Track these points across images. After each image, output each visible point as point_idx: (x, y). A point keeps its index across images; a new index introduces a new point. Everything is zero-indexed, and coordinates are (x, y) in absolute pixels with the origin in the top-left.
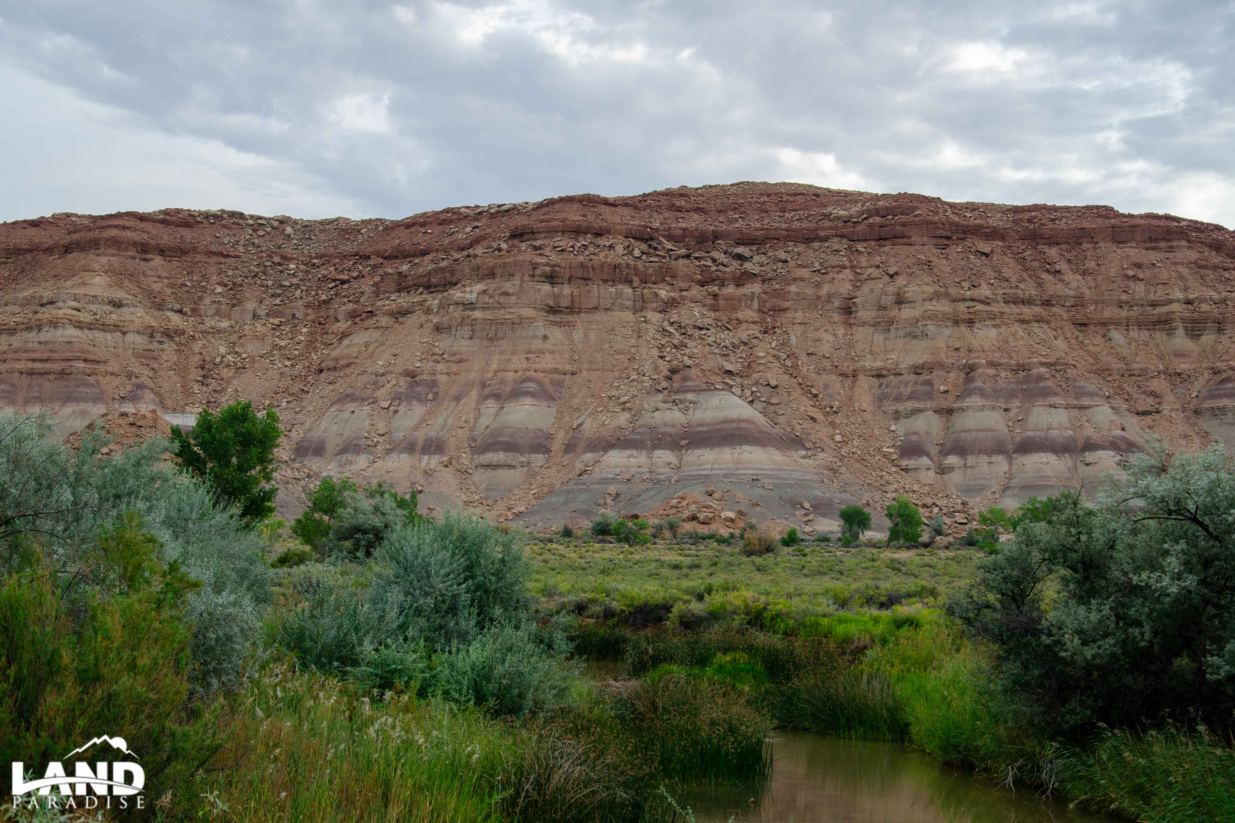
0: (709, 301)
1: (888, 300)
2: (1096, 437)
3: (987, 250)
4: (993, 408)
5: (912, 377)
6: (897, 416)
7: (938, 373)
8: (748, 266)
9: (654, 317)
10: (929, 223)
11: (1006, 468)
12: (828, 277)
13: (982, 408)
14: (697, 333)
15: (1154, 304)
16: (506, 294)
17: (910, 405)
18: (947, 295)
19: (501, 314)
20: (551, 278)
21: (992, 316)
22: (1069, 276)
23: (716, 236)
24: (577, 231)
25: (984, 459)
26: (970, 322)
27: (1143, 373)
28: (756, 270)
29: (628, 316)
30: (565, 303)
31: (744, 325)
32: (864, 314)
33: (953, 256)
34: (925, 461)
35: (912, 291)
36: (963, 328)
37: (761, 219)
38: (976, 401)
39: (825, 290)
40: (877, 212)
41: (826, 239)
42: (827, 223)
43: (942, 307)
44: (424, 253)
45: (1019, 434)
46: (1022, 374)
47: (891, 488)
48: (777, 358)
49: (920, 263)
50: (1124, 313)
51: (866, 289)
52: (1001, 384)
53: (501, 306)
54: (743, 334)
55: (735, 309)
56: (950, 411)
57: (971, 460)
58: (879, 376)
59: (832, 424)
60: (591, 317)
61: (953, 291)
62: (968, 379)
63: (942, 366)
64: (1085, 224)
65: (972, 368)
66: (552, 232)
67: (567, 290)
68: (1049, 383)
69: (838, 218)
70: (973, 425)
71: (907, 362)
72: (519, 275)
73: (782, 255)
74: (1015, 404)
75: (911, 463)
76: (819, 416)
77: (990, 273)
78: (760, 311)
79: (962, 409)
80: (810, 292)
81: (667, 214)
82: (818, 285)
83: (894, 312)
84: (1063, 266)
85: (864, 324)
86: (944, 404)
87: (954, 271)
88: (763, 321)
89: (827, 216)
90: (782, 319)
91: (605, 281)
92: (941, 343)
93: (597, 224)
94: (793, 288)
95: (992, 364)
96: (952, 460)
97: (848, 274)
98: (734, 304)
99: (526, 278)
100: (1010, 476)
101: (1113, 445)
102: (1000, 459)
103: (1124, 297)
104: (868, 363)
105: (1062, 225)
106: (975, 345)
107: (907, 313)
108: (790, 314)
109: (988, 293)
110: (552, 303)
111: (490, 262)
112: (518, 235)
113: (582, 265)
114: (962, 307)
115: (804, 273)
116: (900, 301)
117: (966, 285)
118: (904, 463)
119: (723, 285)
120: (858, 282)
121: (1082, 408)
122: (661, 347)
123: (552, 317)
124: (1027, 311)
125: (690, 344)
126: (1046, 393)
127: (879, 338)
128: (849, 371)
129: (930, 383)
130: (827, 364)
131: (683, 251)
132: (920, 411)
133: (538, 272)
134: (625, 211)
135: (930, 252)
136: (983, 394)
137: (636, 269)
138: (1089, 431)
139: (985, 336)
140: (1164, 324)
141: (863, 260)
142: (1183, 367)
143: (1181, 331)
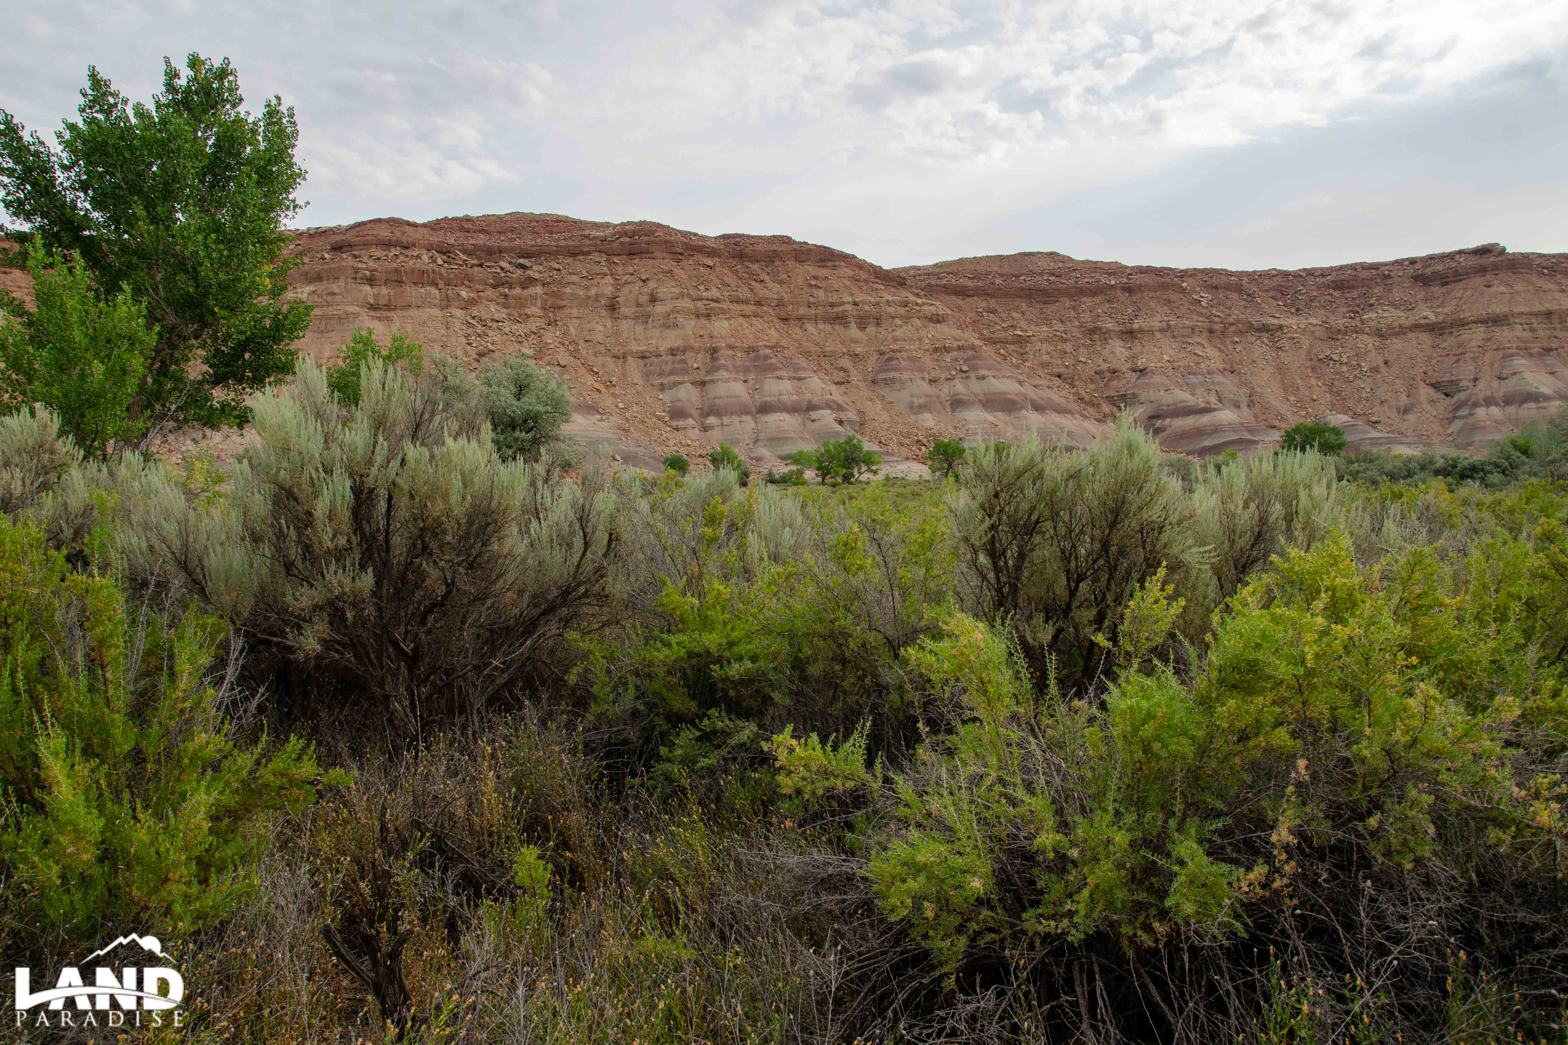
0: (501, 300)
1: (644, 299)
2: (815, 400)
3: (710, 263)
4: (735, 380)
5: (670, 358)
6: (662, 388)
7: (689, 355)
8: (529, 272)
9: (459, 313)
10: (665, 243)
11: (753, 425)
12: (595, 282)
13: (728, 381)
14: (495, 325)
15: (832, 305)
16: (334, 294)
17: (671, 379)
18: (689, 295)
19: (330, 311)
20: (371, 281)
21: (723, 312)
22: (770, 284)
23: (501, 251)
24: (387, 245)
25: (735, 419)
26: (708, 316)
27: (832, 355)
28: (537, 276)
29: (436, 312)
30: (383, 301)
31: (532, 320)
32: (625, 310)
33: (687, 267)
34: (690, 421)
35: (663, 292)
36: (703, 321)
37: (534, 239)
38: (723, 374)
39: (593, 291)
40: (626, 234)
41: (589, 253)
42: (587, 242)
43: (685, 304)
45: (759, 399)
46: (752, 354)
47: (671, 443)
48: (562, 344)
49: (664, 272)
50: (813, 311)
51: (625, 290)
52: (738, 362)
53: (329, 304)
54: (532, 325)
55: (523, 306)
56: (703, 383)
57: (726, 420)
58: (643, 357)
59: (613, 395)
60: (405, 313)
61: (692, 292)
62: (714, 359)
63: (692, 348)
64: (775, 247)
65: (715, 350)
66: (367, 245)
67: (384, 291)
68: (774, 361)
69: (596, 238)
70: (723, 394)
71: (664, 347)
72: (342, 278)
73: (557, 266)
74: (752, 376)
75: (681, 423)
76: (603, 389)
77: (716, 280)
78: (543, 308)
79: (712, 381)
80: (581, 293)
81: (459, 234)
82: (587, 288)
83: (650, 308)
84: (766, 278)
85: (626, 318)
86: (698, 378)
87: (690, 278)
88: (546, 316)
89: (587, 237)
90: (560, 314)
91: (416, 284)
92: (689, 331)
93: (404, 239)
94: (568, 290)
95: (731, 347)
96: (712, 420)
97: (608, 279)
98: (521, 303)
99: (350, 280)
100: (757, 432)
101: (828, 406)
102: (748, 418)
103: (812, 300)
104: (634, 347)
105: (759, 247)
106: (715, 333)
107: (659, 309)
108: (567, 311)
109: (718, 295)
110: (372, 301)
111: (318, 268)
112: (337, 248)
113: (396, 271)
114: (700, 304)
115: (575, 278)
116: (653, 299)
117: (702, 288)
118: (675, 423)
119: (511, 288)
120: (618, 286)
121: (800, 379)
122: (467, 336)
123: (372, 313)
124: (746, 309)
125: (490, 333)
126: (772, 368)
127: (639, 329)
128: (619, 354)
129: (684, 362)
130: (603, 349)
131: (475, 262)
132: (681, 383)
133: (359, 275)
134: (425, 231)
135: (668, 264)
136: (727, 370)
137: (440, 274)
138: (808, 396)
139: (721, 326)
140: (841, 319)
141: (620, 269)
142: (859, 350)
143: (853, 325)
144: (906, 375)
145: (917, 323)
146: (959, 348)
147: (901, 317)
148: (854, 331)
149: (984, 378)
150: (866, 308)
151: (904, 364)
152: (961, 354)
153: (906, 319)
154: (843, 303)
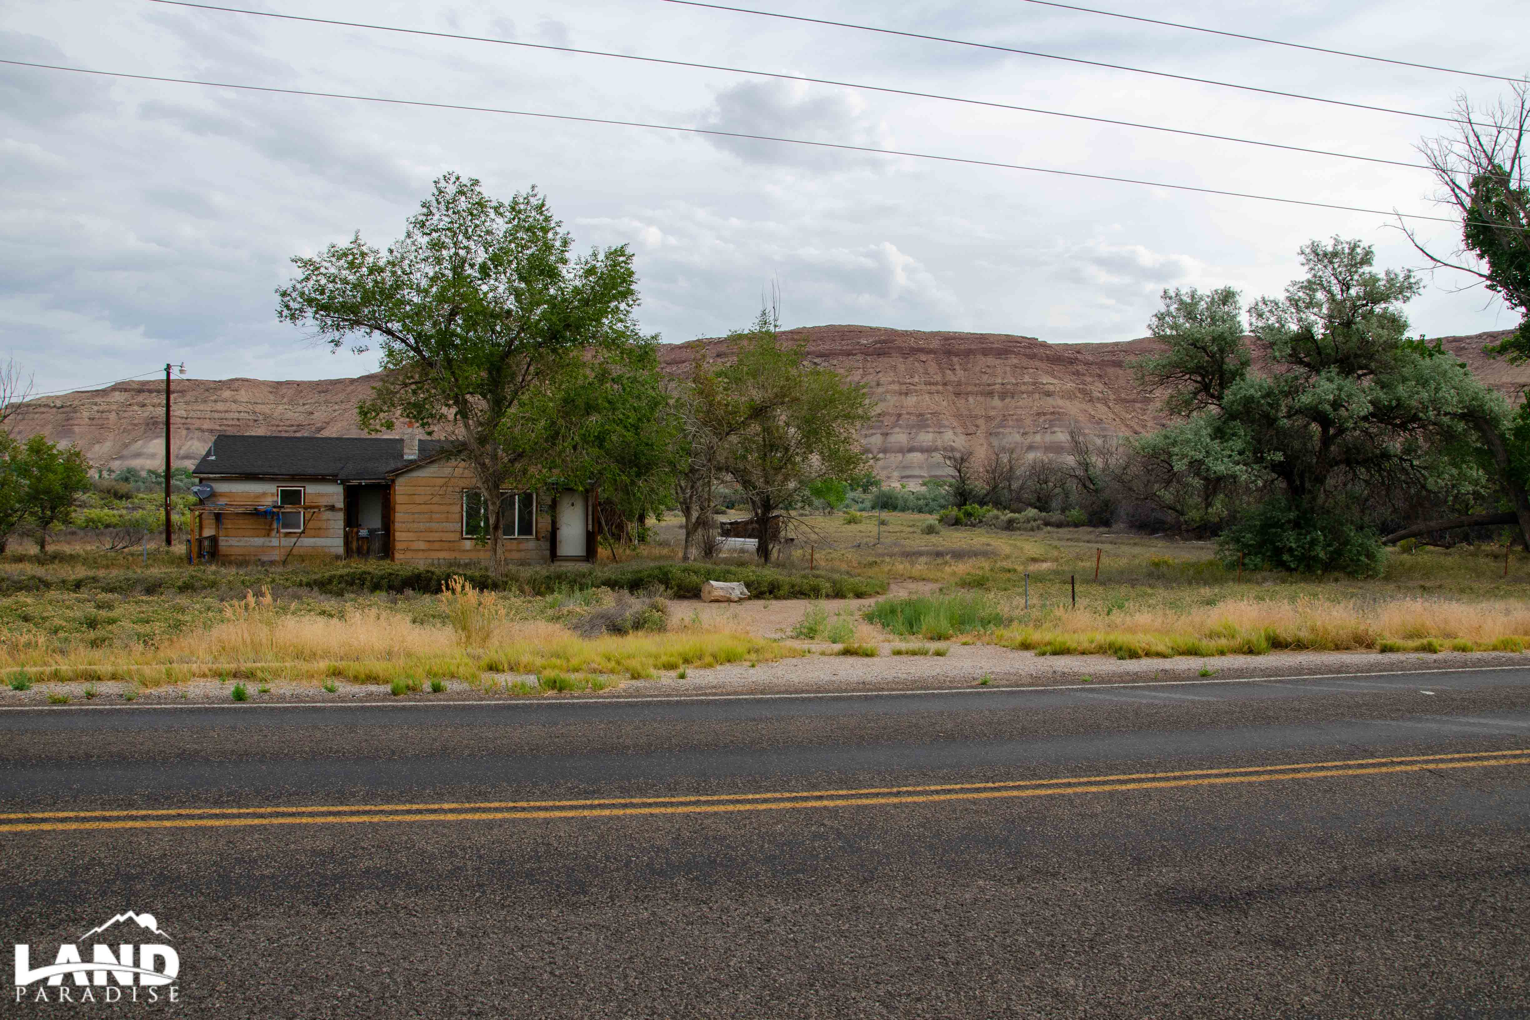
1: (874, 384)
2: (940, 445)
4: (904, 433)
10: (899, 347)
13: (900, 433)
15: (989, 385)
17: (871, 431)
21: (916, 391)
22: (959, 371)
25: (893, 455)
26: (907, 394)
27: (976, 417)
33: (907, 363)
35: (883, 380)
36: (903, 397)
37: (831, 344)
38: (897, 430)
41: (855, 354)
42: (857, 347)
43: (896, 387)
44: (684, 362)
45: (911, 444)
46: (920, 418)
49: (892, 366)
50: (976, 389)
52: (911, 422)
56: (887, 434)
57: (888, 455)
61: (902, 380)
62: (898, 420)
63: (889, 414)
64: (973, 346)
65: (900, 415)
68: (930, 422)
69: (863, 345)
70: (893, 440)
74: (913, 431)
77: (921, 370)
86: (885, 431)
92: (892, 403)
95: (908, 413)
96: (881, 455)
101: (945, 449)
102: (899, 455)
103: (979, 382)
105: (962, 347)
106: (905, 404)
107: (880, 390)
109: (918, 380)
114: (904, 387)
117: (909, 377)
121: (940, 433)
124: (934, 388)
126: (927, 426)
129: (882, 422)
132: (874, 434)
135: (897, 361)
136: (902, 427)
139: (911, 400)
140: (991, 394)
141: (869, 365)
142: (992, 413)
143: (996, 398)
144: (1008, 430)
145: (1037, 396)
146: (1053, 413)
147: (1028, 393)
148: (996, 402)
149: (1054, 432)
150: (1009, 387)
151: (1011, 423)
152: (1052, 417)
153: (1030, 393)
154: (995, 384)
